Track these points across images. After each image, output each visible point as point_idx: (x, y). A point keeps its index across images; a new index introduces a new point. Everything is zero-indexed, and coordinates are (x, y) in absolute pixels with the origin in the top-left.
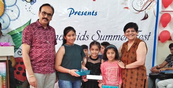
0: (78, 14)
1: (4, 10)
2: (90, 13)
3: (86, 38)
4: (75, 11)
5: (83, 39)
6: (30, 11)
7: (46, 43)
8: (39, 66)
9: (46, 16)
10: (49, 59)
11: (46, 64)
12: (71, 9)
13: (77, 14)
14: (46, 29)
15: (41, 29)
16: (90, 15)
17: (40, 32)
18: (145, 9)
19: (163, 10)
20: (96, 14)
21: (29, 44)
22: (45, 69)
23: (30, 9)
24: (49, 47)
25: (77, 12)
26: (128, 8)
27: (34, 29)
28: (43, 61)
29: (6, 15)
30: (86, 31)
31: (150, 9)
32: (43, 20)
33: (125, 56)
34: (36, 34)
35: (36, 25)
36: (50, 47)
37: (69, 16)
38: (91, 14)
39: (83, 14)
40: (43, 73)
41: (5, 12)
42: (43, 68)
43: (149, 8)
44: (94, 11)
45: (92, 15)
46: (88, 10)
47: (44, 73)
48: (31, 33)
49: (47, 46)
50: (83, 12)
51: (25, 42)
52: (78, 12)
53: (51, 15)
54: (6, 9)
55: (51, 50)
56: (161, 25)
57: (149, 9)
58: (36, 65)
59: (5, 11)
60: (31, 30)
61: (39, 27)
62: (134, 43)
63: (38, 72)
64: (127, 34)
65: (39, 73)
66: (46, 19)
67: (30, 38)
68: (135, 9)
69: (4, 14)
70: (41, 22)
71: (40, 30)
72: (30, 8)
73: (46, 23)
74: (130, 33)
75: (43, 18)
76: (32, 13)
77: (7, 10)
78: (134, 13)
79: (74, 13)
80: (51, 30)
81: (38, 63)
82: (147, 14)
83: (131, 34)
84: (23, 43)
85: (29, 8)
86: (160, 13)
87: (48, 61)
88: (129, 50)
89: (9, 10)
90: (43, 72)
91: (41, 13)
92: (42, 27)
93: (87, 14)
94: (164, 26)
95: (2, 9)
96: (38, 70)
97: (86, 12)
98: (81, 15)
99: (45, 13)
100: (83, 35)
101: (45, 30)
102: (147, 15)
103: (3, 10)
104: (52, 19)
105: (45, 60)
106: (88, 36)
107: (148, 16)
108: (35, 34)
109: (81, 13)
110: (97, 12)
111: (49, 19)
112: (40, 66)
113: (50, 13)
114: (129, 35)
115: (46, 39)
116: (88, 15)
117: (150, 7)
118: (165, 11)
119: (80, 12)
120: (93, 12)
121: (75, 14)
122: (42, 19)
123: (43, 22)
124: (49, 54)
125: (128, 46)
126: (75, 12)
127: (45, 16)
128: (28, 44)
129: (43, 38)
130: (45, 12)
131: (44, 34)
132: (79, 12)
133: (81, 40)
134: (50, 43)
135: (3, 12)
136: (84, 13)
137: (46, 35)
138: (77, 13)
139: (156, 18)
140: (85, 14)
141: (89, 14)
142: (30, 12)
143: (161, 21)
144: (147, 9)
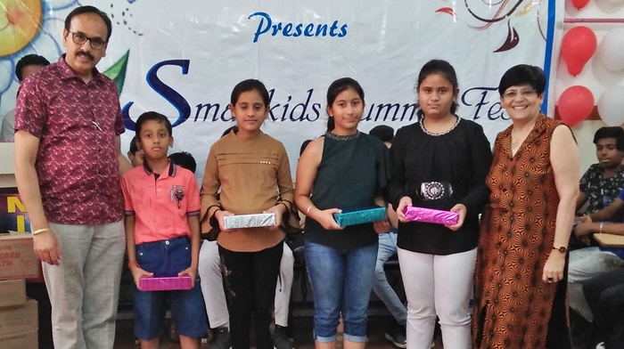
0: (285, 33)
1: (42, 21)
2: (322, 30)
3: (312, 115)
4: (275, 22)
5: (301, 118)
6: (125, 23)
7: (89, 128)
8: (72, 201)
9: (85, 47)
10: (101, 178)
11: (92, 195)
12: (260, 17)
13: (280, 33)
14: (91, 86)
15: (74, 85)
16: (324, 34)
17: (71, 95)
18: (508, 15)
19: (569, 17)
20: (345, 33)
21: (34, 134)
22: (89, 208)
23: (127, 17)
24: (99, 140)
25: (280, 24)
26: (451, 10)
27: (50, 86)
28: (83, 184)
29: (47, 36)
30: (311, 91)
31: (525, 12)
32: (78, 57)
33: (503, 171)
34: (59, 102)
35: (58, 74)
36: (103, 142)
37: (255, 40)
38: (328, 31)
39: (300, 33)
40: (84, 224)
41: (45, 29)
42: (82, 206)
43: (523, 10)
44: (336, 22)
45: (332, 34)
46: (317, 19)
47: (87, 224)
48: (39, 99)
49: (94, 138)
50: (301, 25)
51: (24, 127)
52: (283, 26)
53: (101, 42)
54: (46, 17)
55: (106, 151)
56: (564, 68)
57: (521, 13)
58: (61, 200)
59: (46, 24)
60: (41, 90)
61: (67, 81)
62: (536, 131)
63: (67, 221)
64: (508, 100)
65: (72, 223)
66: (87, 54)
67: (37, 114)
68: (473, 15)
69: (43, 35)
70: (73, 63)
71: (71, 88)
72: (126, 12)
73: (87, 66)
74: (518, 98)
75: (78, 53)
76: (132, 32)
77: (50, 22)
78: (471, 27)
79: (272, 30)
80: (105, 89)
81: (69, 193)
82: (514, 31)
83: (521, 102)
84: (16, 130)
85: (123, 14)
86: (560, 27)
87: (98, 184)
88: (519, 154)
89: (58, 22)
90: (86, 219)
91: (70, 35)
92: (75, 79)
93: (314, 31)
94: (575, 70)
95: (34, 19)
96: (69, 214)
97: (312, 25)
98: (295, 35)
99: (81, 36)
100: (302, 104)
101: (85, 89)
102: (516, 35)
103: (38, 20)
104: (107, 52)
105: (88, 180)
106: (317, 107)
107: (518, 40)
108: (53, 100)
109: (294, 30)
110: (345, 26)
111: (95, 53)
112: (74, 202)
113: (98, 35)
114: (513, 104)
115: (90, 116)
116: (317, 34)
117: (526, 7)
118: (577, 21)
119: (291, 25)
120: (334, 27)
121: (274, 34)
122: (73, 56)
123: (78, 63)
124: (102, 164)
125: (514, 140)
126: (275, 27)
127: (81, 45)
128: (31, 133)
129: (81, 113)
130: (82, 33)
131: (84, 99)
132: (287, 26)
133: (294, 120)
134: (104, 129)
135: (36, 26)
136: (303, 29)
137: (89, 103)
138: (280, 28)
139: (544, 44)
140: (307, 34)
141: (322, 32)
142: (127, 26)
143: (561, 54)
144: (516, 15)
